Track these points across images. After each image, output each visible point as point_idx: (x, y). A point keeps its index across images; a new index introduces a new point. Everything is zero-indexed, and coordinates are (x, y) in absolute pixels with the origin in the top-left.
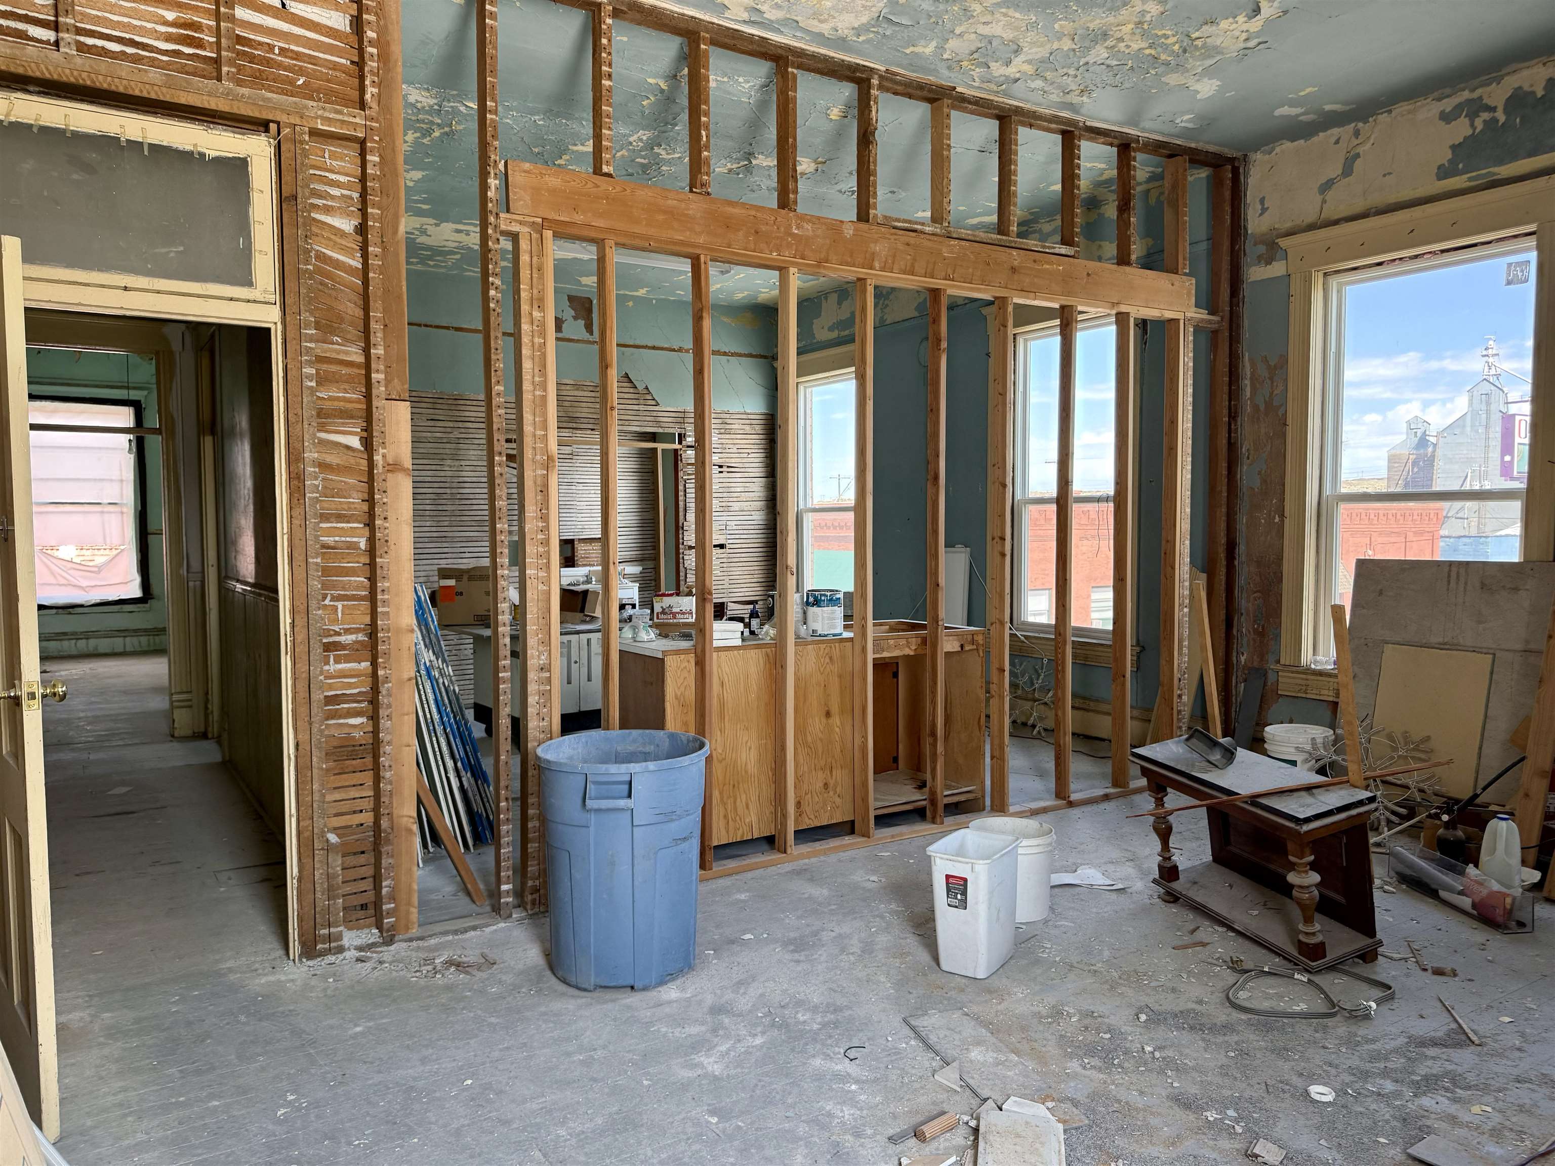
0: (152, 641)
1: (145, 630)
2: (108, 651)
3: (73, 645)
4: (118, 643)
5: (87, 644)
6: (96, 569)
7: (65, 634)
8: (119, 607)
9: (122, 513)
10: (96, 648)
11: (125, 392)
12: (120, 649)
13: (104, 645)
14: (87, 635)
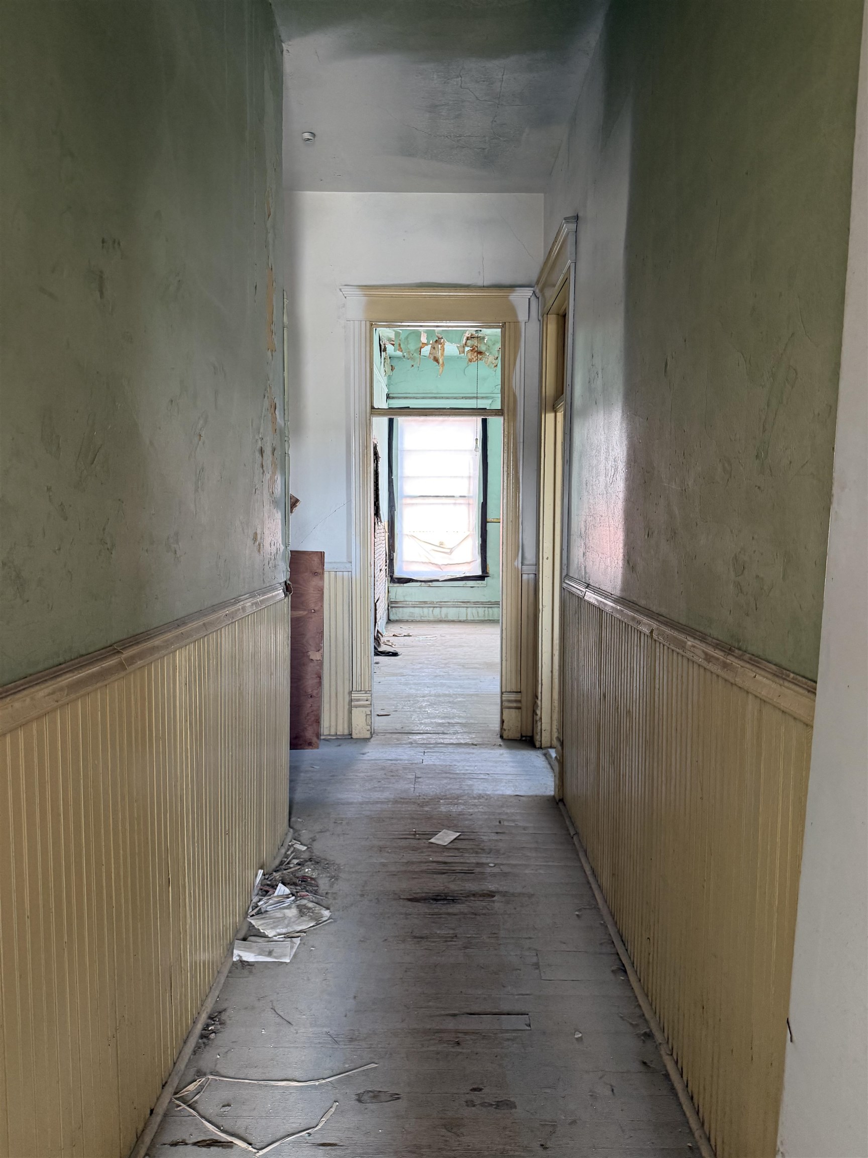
0: (486, 612)
1: (482, 603)
2: (455, 619)
3: (431, 612)
4: (462, 613)
5: (441, 611)
6: (449, 551)
7: (425, 602)
8: (464, 582)
9: (469, 504)
10: (446, 616)
11: (474, 401)
12: (463, 618)
13: (452, 613)
14: (440, 605)
